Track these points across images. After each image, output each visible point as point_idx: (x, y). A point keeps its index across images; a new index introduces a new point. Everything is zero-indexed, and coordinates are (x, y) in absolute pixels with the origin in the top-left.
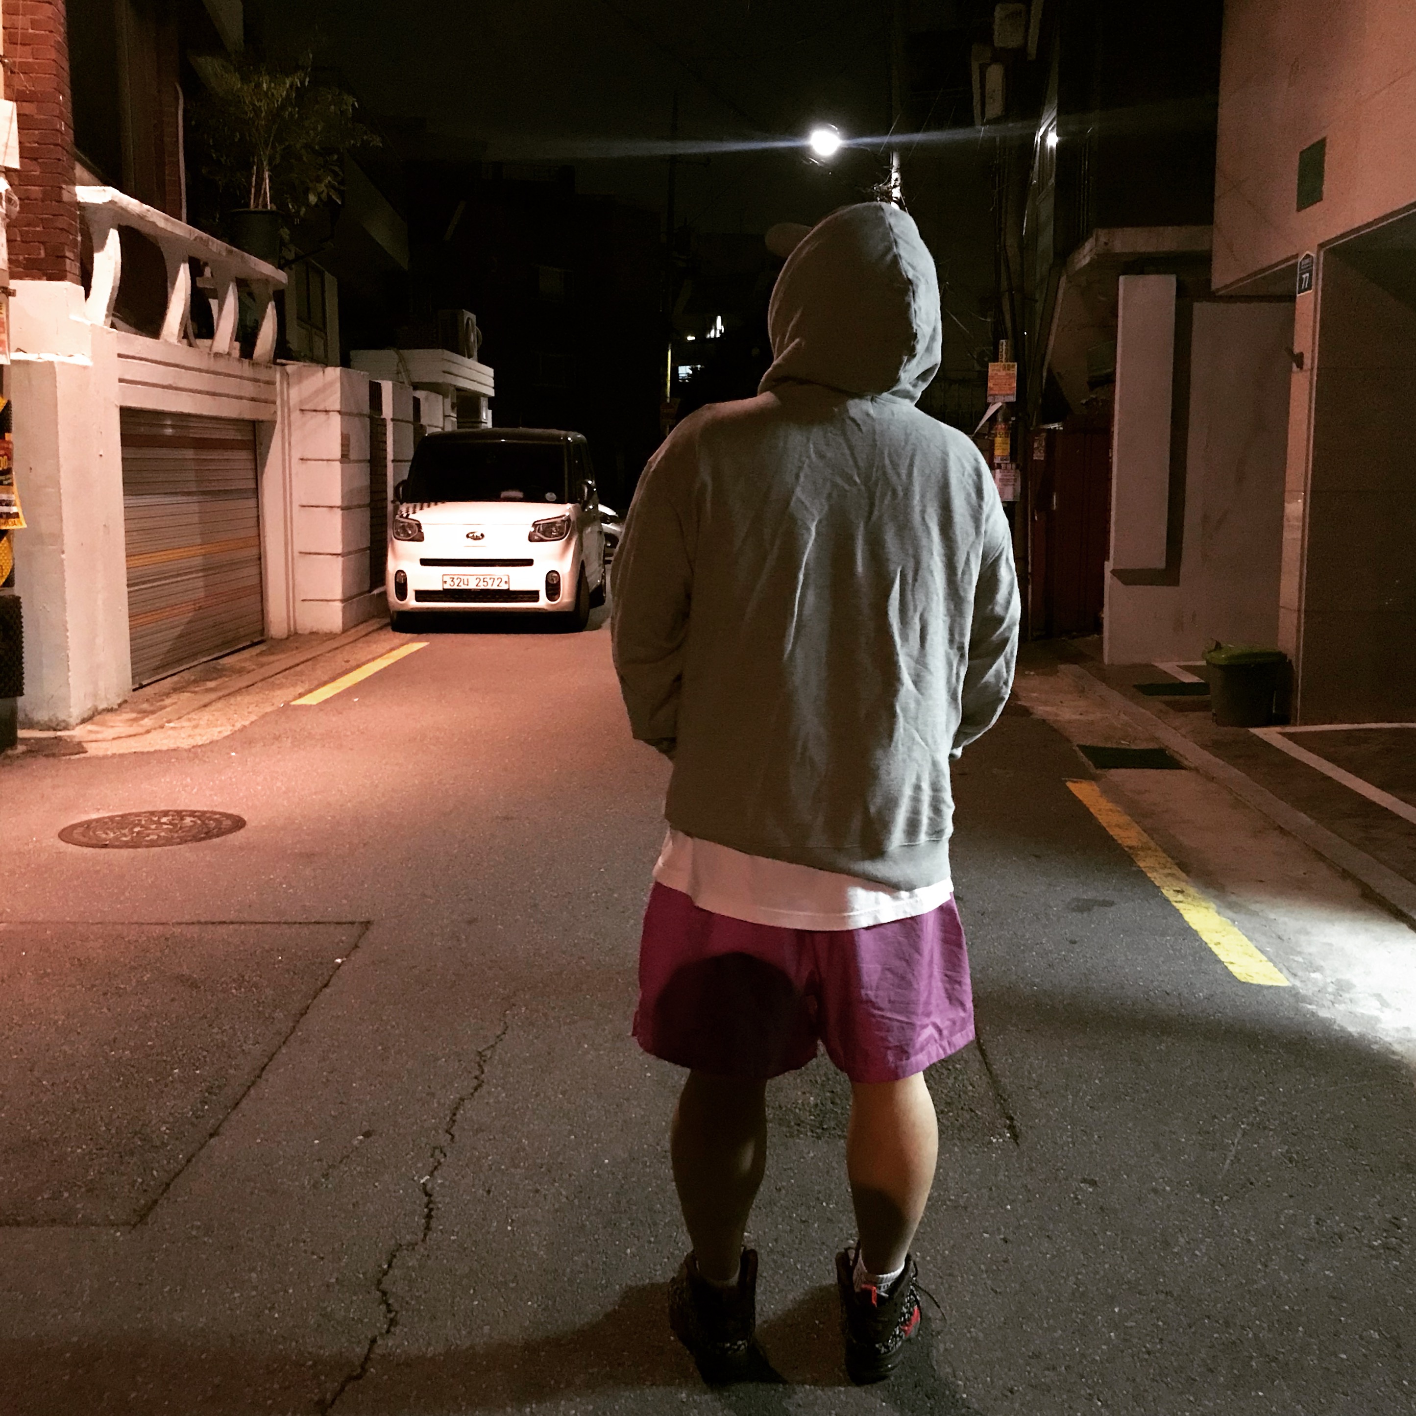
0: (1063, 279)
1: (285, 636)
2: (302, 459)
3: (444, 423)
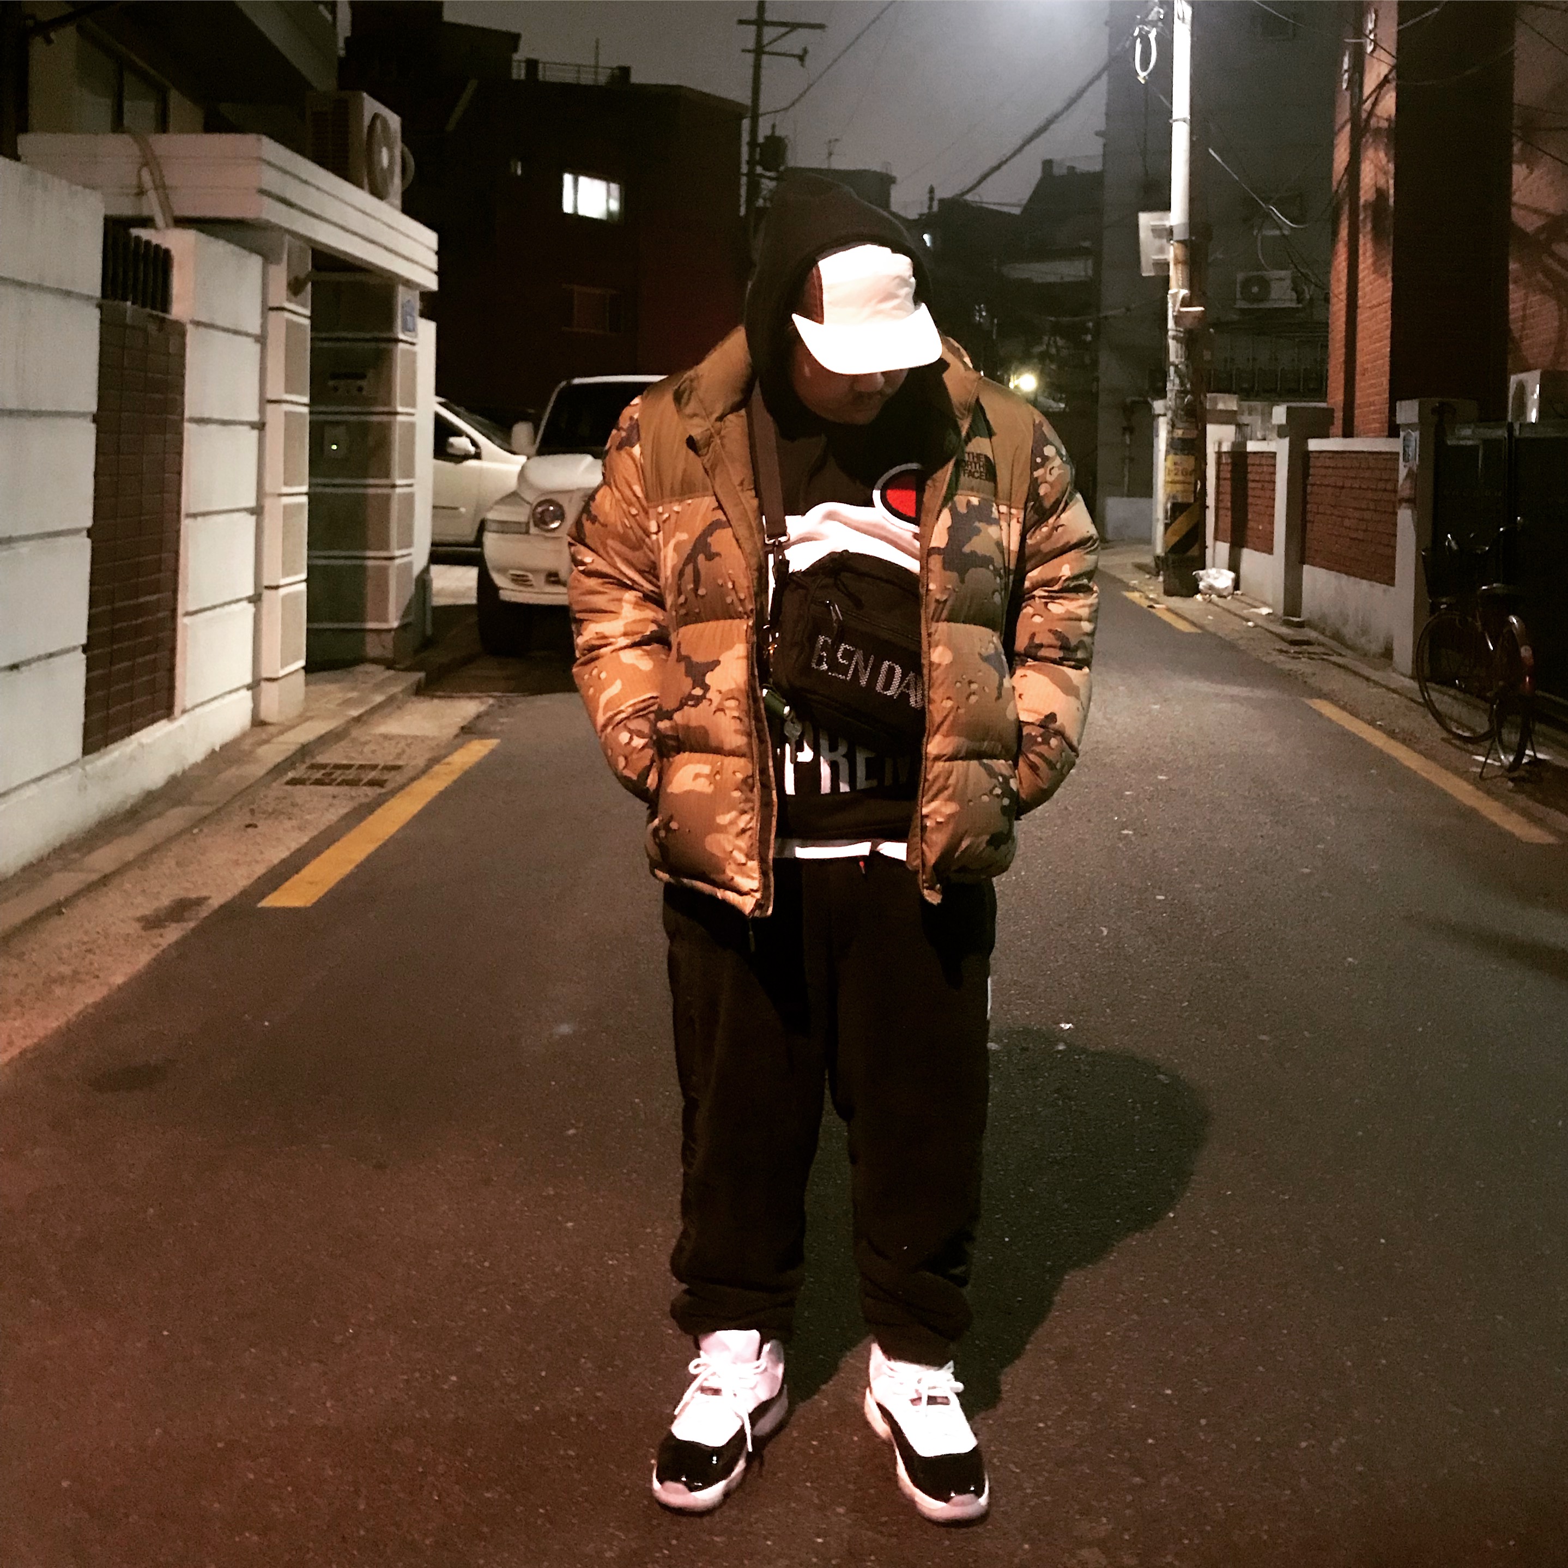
3: (264, 326)
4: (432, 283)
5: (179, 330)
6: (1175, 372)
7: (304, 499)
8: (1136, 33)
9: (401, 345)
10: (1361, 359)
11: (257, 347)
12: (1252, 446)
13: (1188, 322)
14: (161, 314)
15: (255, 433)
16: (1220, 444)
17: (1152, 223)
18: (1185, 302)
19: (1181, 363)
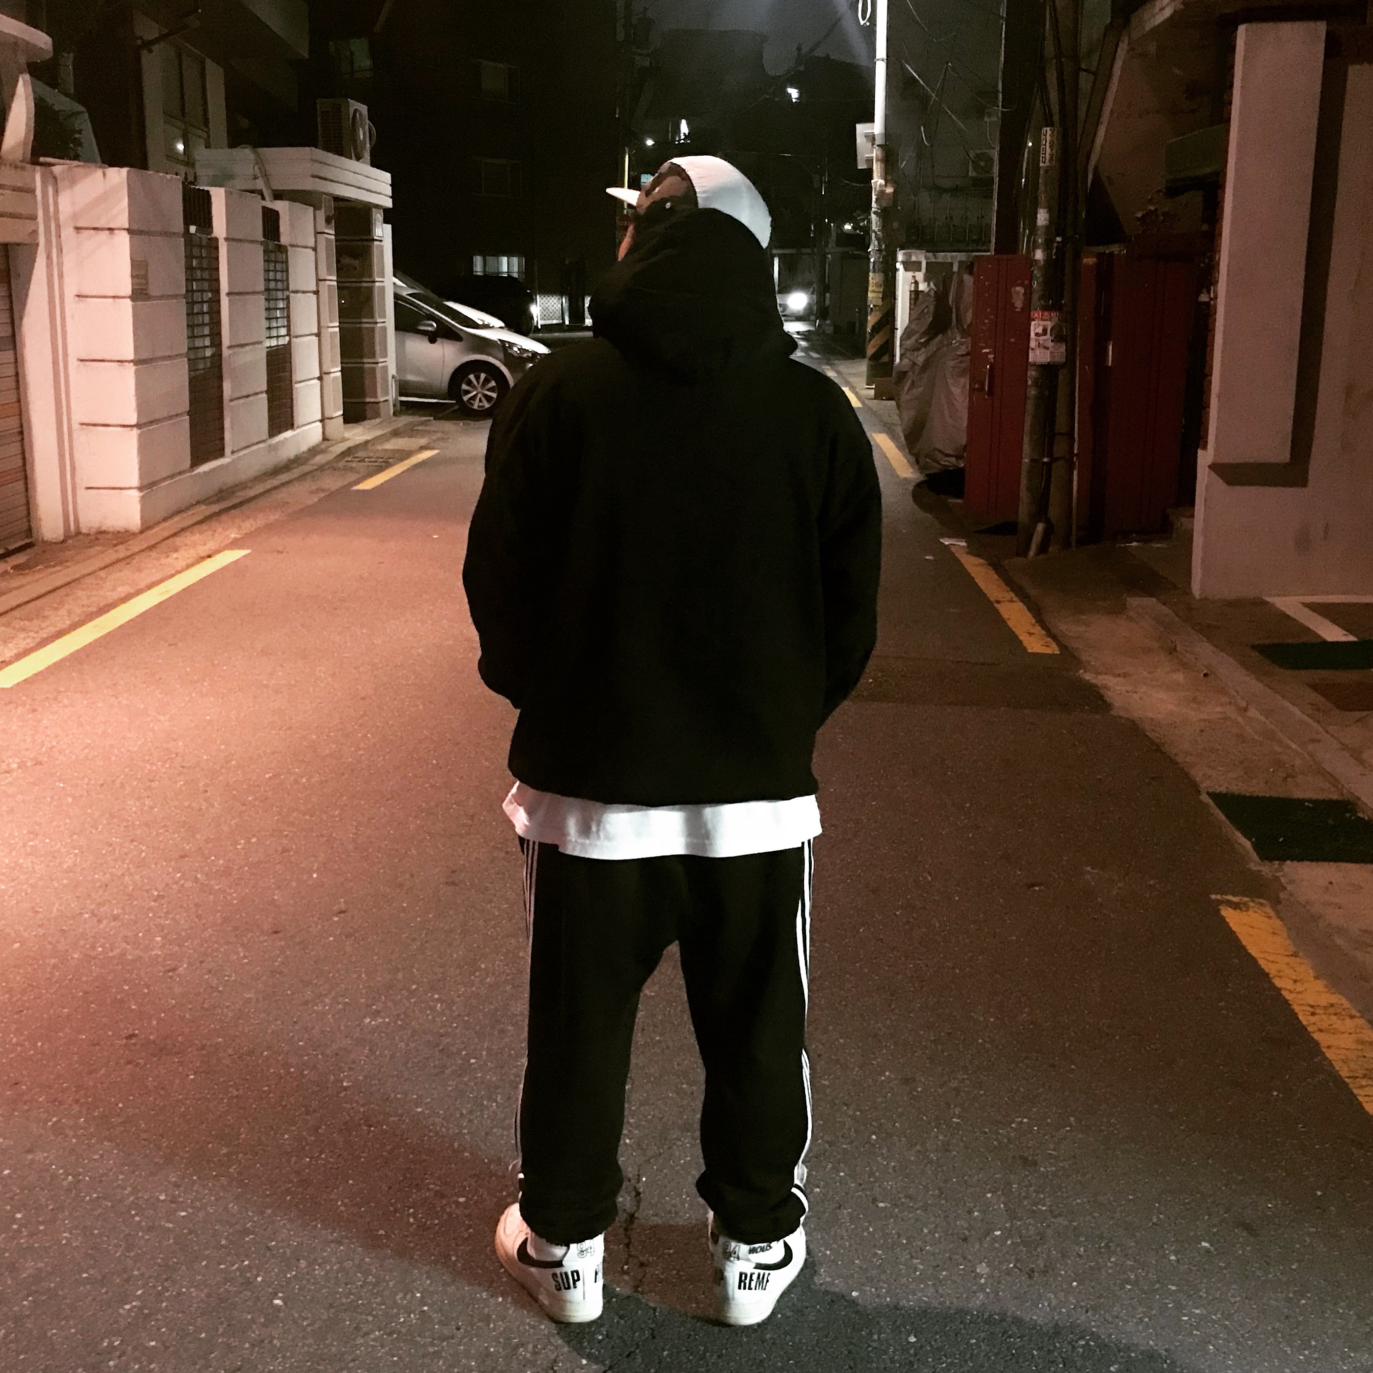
0: (1123, 47)
1: (62, 538)
2: (78, 296)
3: (316, 242)
4: (389, 203)
5: (285, 249)
6: (875, 237)
7: (337, 329)
9: (376, 242)
11: (313, 253)
13: (885, 201)
14: (280, 243)
15: (315, 297)
17: (864, 131)
19: (879, 230)
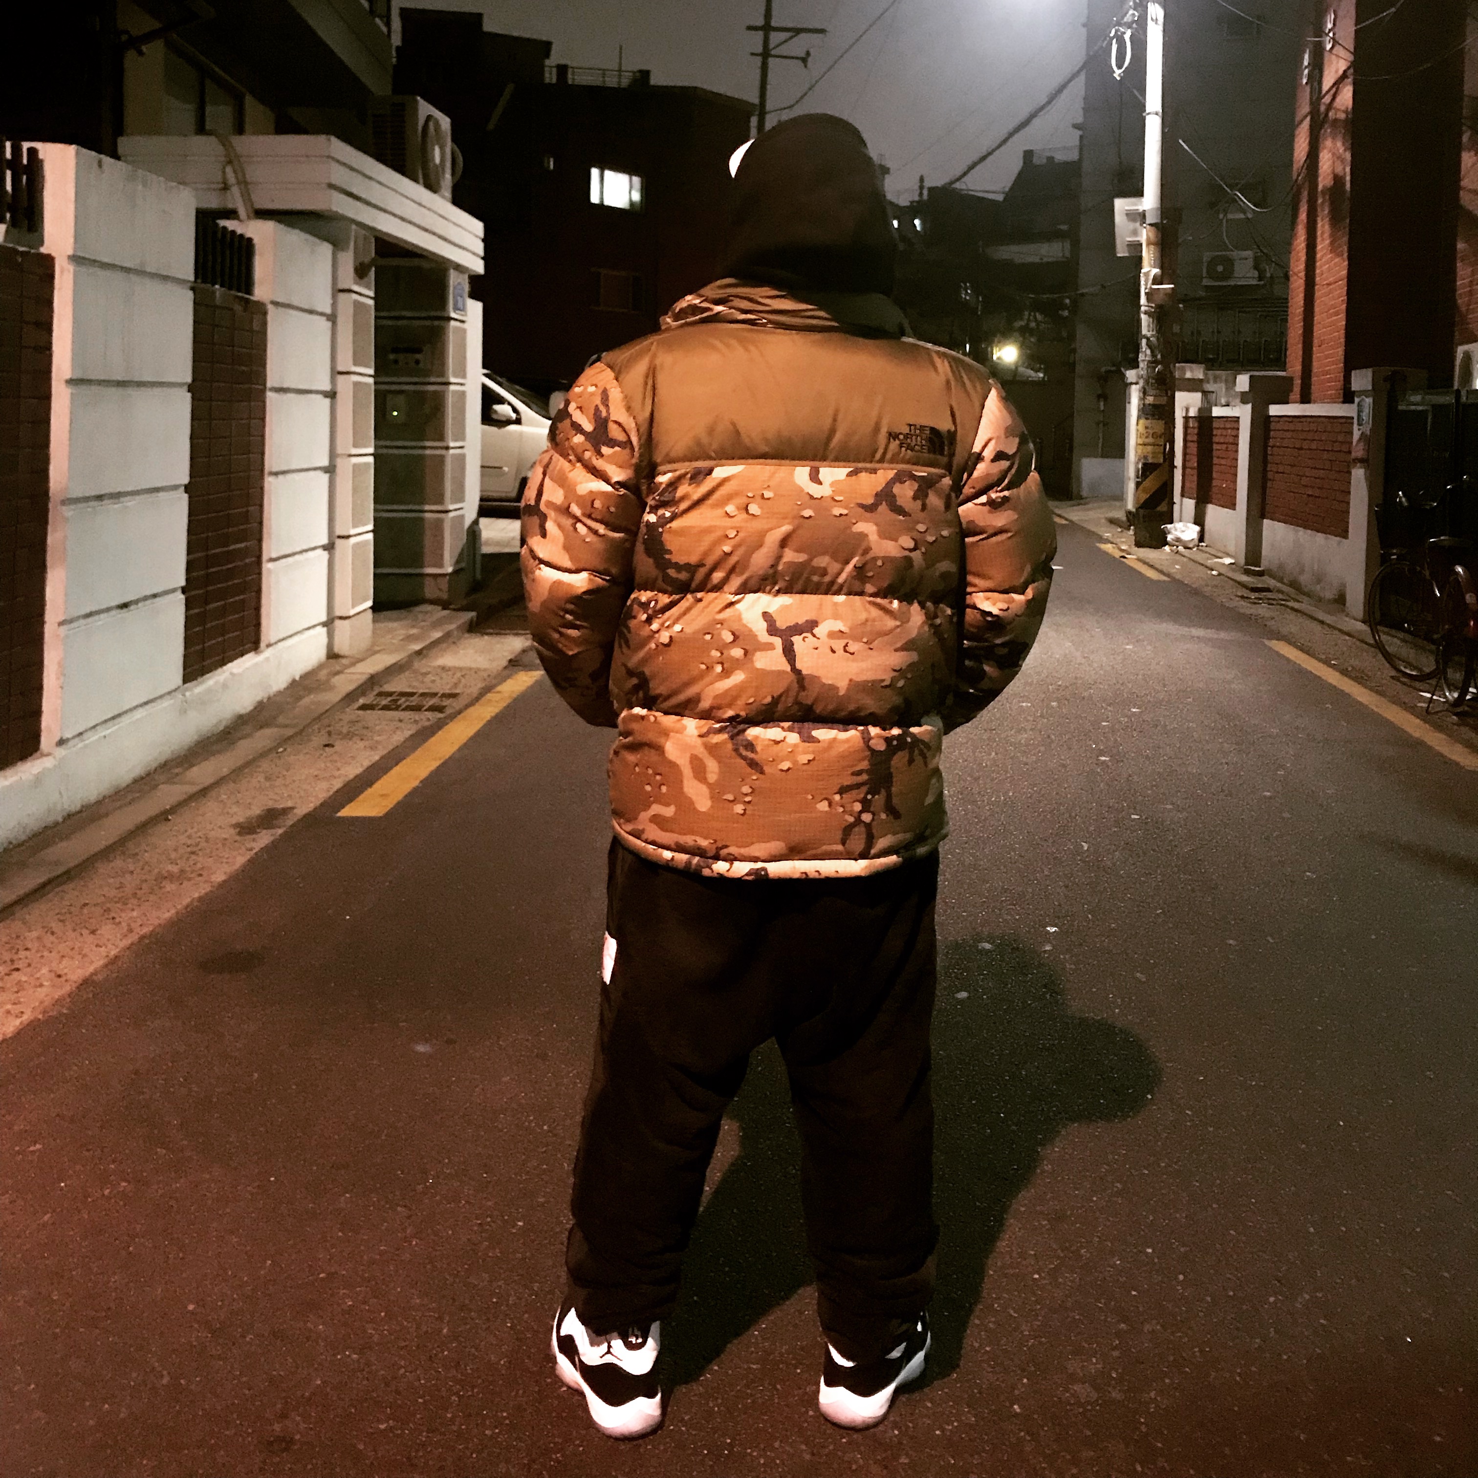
3: (334, 305)
4: (479, 267)
5: (260, 310)
6: (1147, 344)
7: (371, 459)
8: (1112, 34)
9: (452, 323)
10: (1318, 331)
11: (329, 324)
12: (1217, 412)
13: (1159, 299)
14: (247, 296)
15: (327, 401)
16: (1187, 410)
17: (1127, 208)
18: (1157, 280)
19: (1153, 336)
